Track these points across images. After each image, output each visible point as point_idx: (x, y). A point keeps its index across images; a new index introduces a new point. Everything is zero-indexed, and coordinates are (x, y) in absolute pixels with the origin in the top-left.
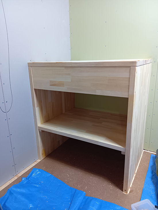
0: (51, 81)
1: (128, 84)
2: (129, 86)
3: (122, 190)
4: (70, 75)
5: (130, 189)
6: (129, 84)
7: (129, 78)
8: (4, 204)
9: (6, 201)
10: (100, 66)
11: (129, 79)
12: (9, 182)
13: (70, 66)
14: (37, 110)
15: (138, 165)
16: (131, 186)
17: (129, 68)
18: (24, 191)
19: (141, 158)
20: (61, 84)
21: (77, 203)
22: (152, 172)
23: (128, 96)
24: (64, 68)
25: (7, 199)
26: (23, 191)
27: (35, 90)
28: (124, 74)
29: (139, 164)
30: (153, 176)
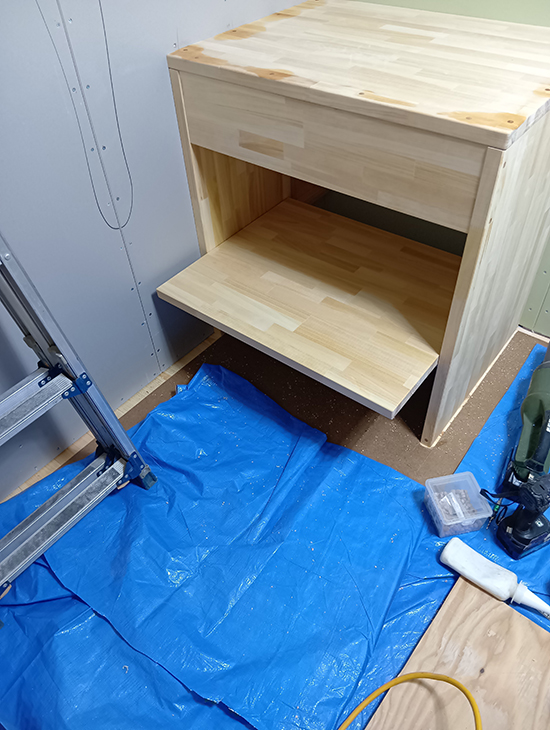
0: (242, 133)
1: (473, 197)
2: (475, 200)
3: (420, 439)
4: (302, 127)
5: (439, 437)
6: (476, 194)
7: (479, 179)
8: (144, 443)
9: (146, 438)
10: (396, 120)
11: (479, 182)
12: (146, 389)
13: (304, 98)
14: (205, 206)
15: (485, 374)
16: (444, 430)
17: (483, 150)
18: (185, 419)
19: (500, 353)
20: (274, 149)
21: (305, 458)
22: (519, 397)
23: (468, 229)
24: (283, 101)
25: (149, 434)
26: (181, 418)
27: (196, 148)
28: (466, 163)
29: (487, 371)
30: (515, 409)
